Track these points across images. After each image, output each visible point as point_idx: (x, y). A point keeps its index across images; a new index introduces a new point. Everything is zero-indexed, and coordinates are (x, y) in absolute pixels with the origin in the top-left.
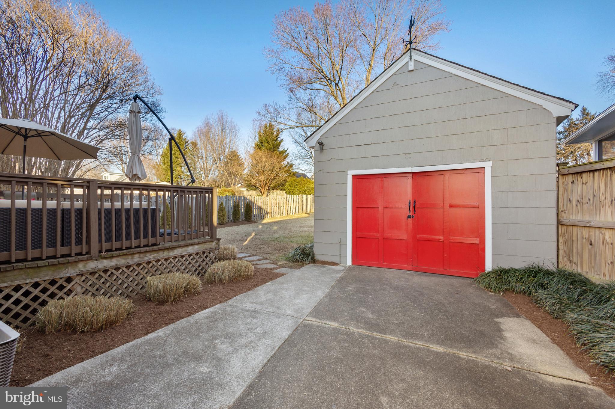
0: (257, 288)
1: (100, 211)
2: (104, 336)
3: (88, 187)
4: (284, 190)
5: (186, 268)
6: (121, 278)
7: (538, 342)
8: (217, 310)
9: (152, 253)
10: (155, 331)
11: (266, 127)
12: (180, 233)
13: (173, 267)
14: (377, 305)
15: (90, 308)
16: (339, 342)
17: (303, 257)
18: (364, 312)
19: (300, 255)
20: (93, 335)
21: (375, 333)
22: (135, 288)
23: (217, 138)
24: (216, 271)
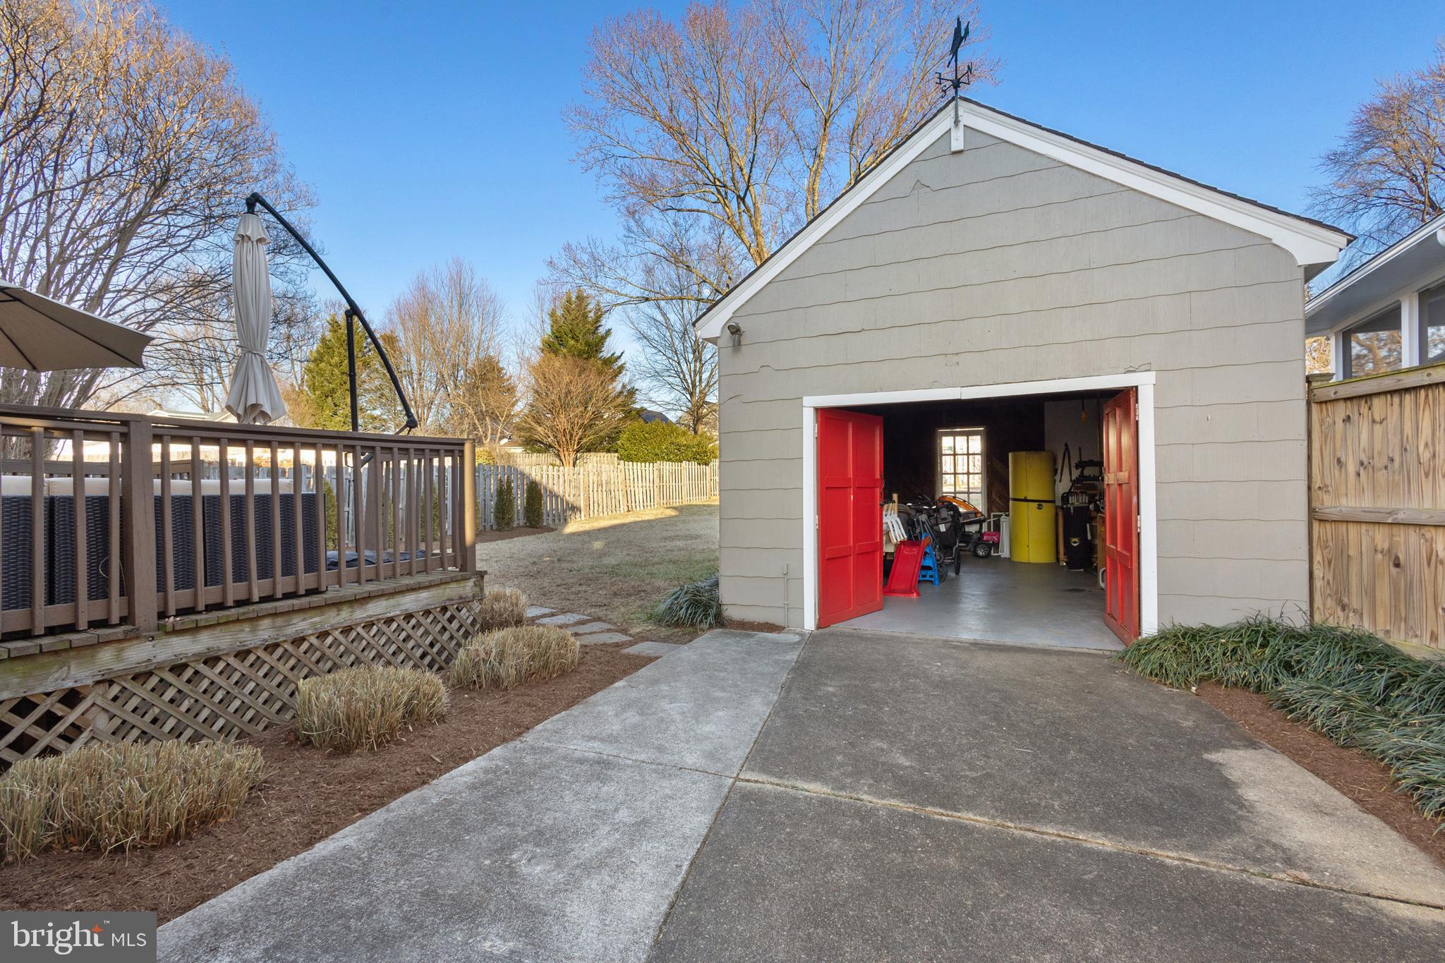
0: (592, 697)
1: (159, 502)
2: (185, 859)
3: (125, 437)
4: (616, 451)
5: (399, 650)
6: (223, 684)
7: (1329, 810)
8: (500, 763)
9: (308, 615)
10: (333, 833)
11: (569, 301)
12: (381, 561)
13: (363, 651)
14: (909, 730)
15: (139, 780)
16: (846, 838)
17: (695, 613)
18: (882, 750)
19: (687, 609)
20: (150, 858)
21: (929, 809)
22: (264, 710)
23: (446, 325)
24: (483, 655)
